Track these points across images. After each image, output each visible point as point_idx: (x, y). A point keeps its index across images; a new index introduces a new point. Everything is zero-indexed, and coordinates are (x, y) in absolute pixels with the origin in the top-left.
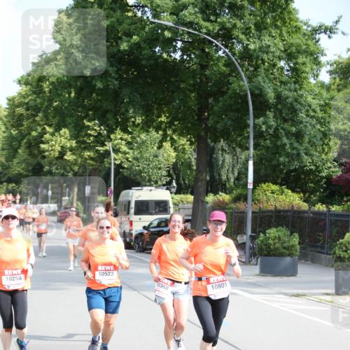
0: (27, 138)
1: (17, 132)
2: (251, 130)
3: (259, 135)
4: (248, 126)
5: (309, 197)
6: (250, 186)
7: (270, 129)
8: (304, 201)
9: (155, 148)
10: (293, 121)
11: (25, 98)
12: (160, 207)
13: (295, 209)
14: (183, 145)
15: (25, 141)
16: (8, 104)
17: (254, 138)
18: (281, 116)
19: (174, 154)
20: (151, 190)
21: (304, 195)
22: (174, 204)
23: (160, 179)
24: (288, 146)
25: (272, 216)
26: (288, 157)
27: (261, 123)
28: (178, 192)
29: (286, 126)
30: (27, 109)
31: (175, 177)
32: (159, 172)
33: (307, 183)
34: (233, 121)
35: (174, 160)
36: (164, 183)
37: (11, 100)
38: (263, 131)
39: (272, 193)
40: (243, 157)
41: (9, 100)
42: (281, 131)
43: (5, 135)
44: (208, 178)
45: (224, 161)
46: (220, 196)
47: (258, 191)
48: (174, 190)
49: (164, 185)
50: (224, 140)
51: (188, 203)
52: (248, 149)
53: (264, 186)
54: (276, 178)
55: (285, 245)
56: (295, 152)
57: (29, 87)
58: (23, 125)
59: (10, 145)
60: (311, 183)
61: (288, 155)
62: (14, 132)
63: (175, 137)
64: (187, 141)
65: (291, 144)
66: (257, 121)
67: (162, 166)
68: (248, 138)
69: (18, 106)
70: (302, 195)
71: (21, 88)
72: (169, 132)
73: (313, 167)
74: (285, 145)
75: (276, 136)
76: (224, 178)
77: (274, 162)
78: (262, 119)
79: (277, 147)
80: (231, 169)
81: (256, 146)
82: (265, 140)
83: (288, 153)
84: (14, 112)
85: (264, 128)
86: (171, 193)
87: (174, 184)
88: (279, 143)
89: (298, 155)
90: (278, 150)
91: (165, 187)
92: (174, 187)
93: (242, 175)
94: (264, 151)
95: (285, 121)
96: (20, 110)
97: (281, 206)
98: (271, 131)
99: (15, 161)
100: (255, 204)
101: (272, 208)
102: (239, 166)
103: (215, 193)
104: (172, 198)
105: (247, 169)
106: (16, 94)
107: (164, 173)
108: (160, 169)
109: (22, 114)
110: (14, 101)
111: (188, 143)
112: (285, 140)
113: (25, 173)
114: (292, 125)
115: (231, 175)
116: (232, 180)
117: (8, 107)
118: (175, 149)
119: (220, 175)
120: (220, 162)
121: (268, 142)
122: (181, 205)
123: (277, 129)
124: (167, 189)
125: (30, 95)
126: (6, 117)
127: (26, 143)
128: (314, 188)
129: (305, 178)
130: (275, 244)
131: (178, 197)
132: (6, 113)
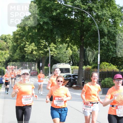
0: (19, 46)
1: (16, 44)
2: (99, 43)
3: (102, 45)
4: (98, 42)
5: (119, 67)
6: (99, 63)
7: (106, 43)
8: (118, 68)
9: (65, 50)
10: (114, 40)
11: (19, 32)
12: (67, 70)
13: (114, 71)
14: (75, 48)
15: (19, 47)
16: (13, 34)
17: (100, 46)
18: (110, 38)
19: (71, 52)
20: (64, 65)
21: (118, 66)
22: (72, 69)
23: (67, 61)
24: (112, 49)
25: (106, 74)
26: (112, 53)
27: (103, 41)
28: (73, 65)
29: (111, 42)
30: (20, 36)
31: (71, 60)
32: (66, 58)
33: (118, 62)
34: (93, 40)
35: (71, 54)
36: (68, 62)
37: (14, 33)
38: (103, 44)
39: (106, 65)
40: (96, 53)
41: (13, 33)
42: (110, 43)
43: (12, 45)
44: (84, 60)
45: (89, 54)
46: (88, 66)
47: (101, 65)
48: (71, 64)
49: (68, 63)
50: (89, 47)
51: (76, 69)
52: (98, 50)
53: (103, 63)
54: (108, 60)
55: (111, 84)
56: (115, 51)
57: (20, 28)
58: (18, 42)
59: (14, 48)
60: (120, 62)
61: (112, 52)
62: (15, 44)
63: (72, 46)
64: (77, 47)
65: (113, 48)
66: (101, 40)
67: (67, 56)
68: (98, 46)
69: (17, 35)
70: (117, 66)
71: (17, 28)
72: (70, 44)
73: (121, 57)
74: (111, 48)
75: (108, 45)
76: (89, 60)
77: (107, 55)
78: (103, 39)
79: (108, 49)
80: (91, 57)
81: (101, 49)
82: (104, 47)
83: (112, 51)
84: (15, 37)
85: (104, 42)
86: (71, 66)
87: (71, 62)
88: (109, 48)
89: (116, 52)
90: (109, 50)
91: (69, 63)
92: (71, 63)
93: (96, 59)
94: (104, 51)
95: (111, 40)
96: (17, 36)
97: (109, 70)
98: (106, 44)
99: (15, 54)
100: (100, 69)
101: (106, 71)
102: (94, 56)
103: (86, 66)
104: (71, 67)
105: (97, 57)
106: (16, 31)
107: (68, 58)
108: (67, 57)
109: (18, 38)
110: (15, 33)
111: (77, 48)
112: (111, 47)
113: (19, 58)
114: (114, 42)
115: (91, 59)
116: (92, 61)
117: (13, 35)
118: (72, 50)
119: (87, 59)
120: (88, 55)
121: (105, 47)
122: (74, 70)
123: (108, 43)
124: (69, 64)
125: (20, 31)
126: (12, 39)
127: (19, 48)
128: (121, 64)
129: (118, 60)
130: (108, 83)
131: (73, 67)
132: (12, 37)
